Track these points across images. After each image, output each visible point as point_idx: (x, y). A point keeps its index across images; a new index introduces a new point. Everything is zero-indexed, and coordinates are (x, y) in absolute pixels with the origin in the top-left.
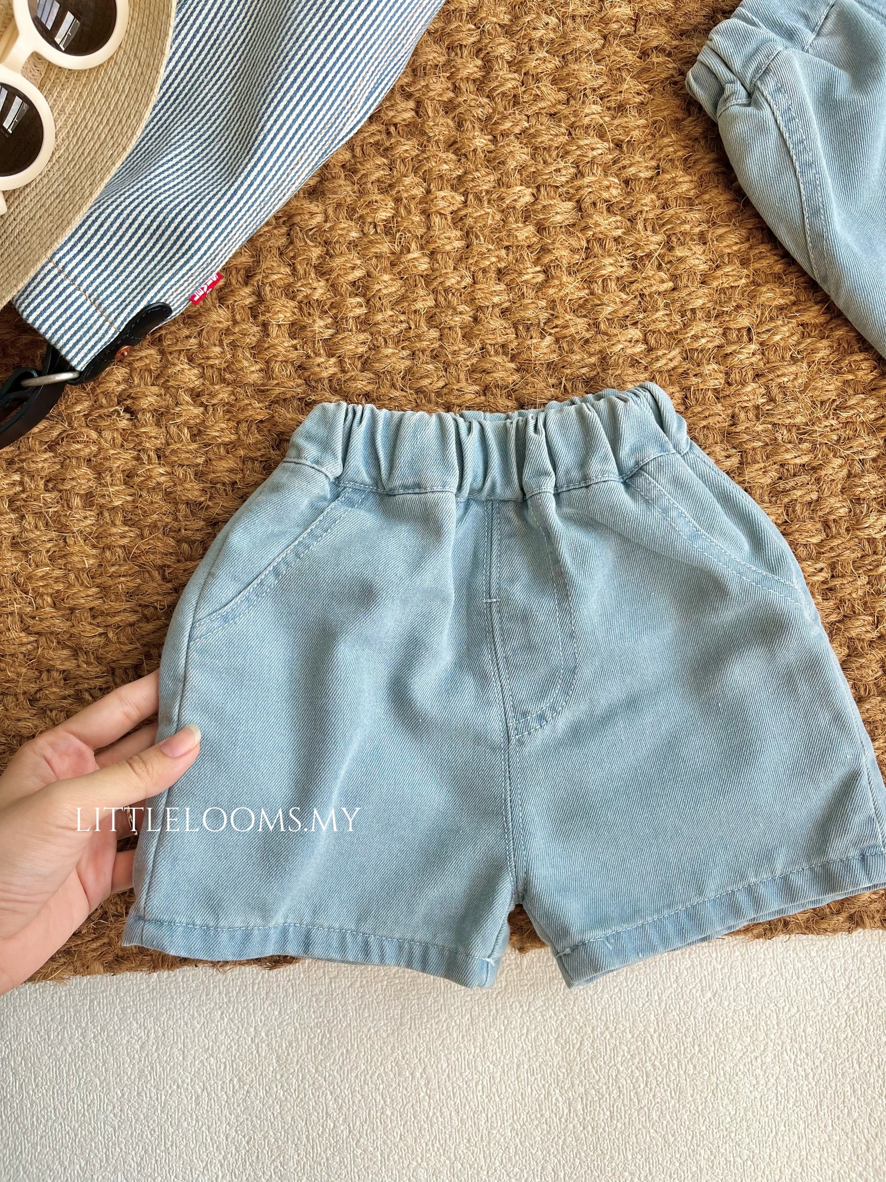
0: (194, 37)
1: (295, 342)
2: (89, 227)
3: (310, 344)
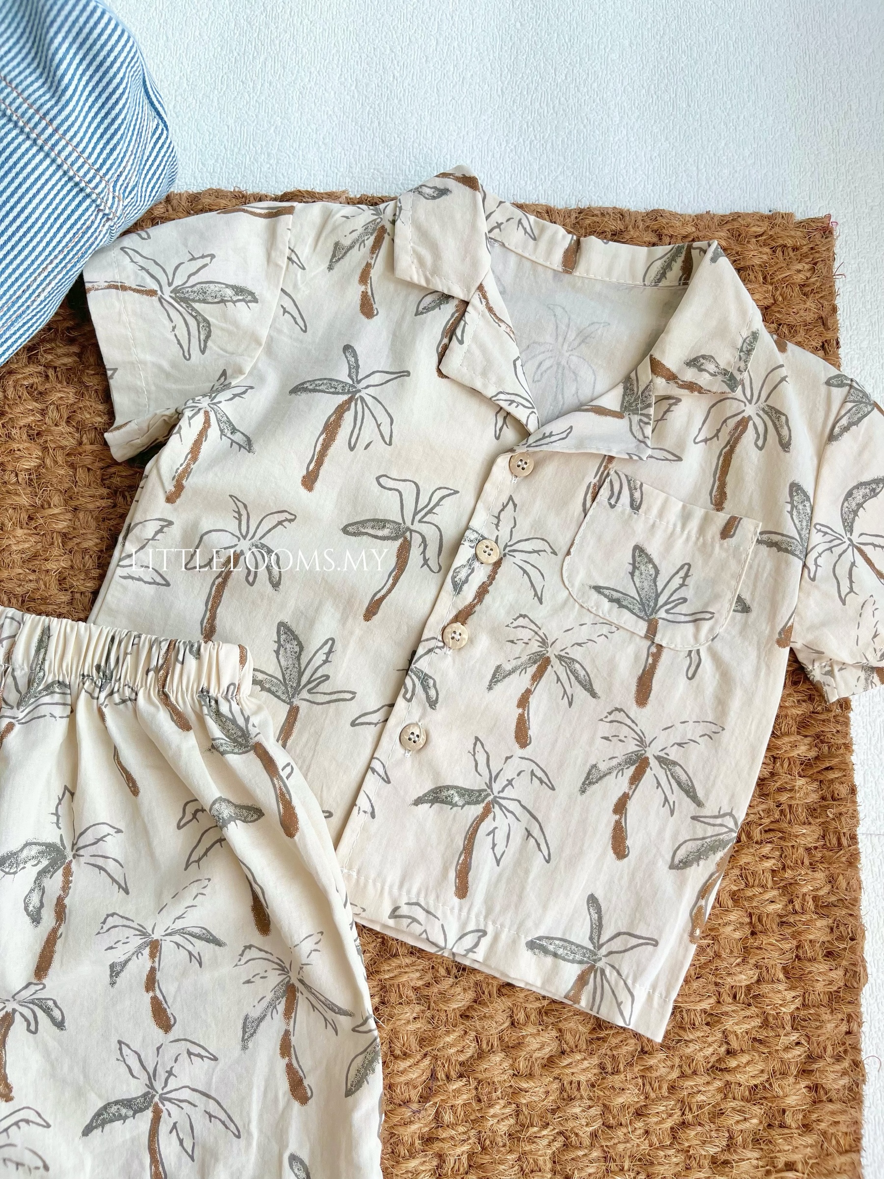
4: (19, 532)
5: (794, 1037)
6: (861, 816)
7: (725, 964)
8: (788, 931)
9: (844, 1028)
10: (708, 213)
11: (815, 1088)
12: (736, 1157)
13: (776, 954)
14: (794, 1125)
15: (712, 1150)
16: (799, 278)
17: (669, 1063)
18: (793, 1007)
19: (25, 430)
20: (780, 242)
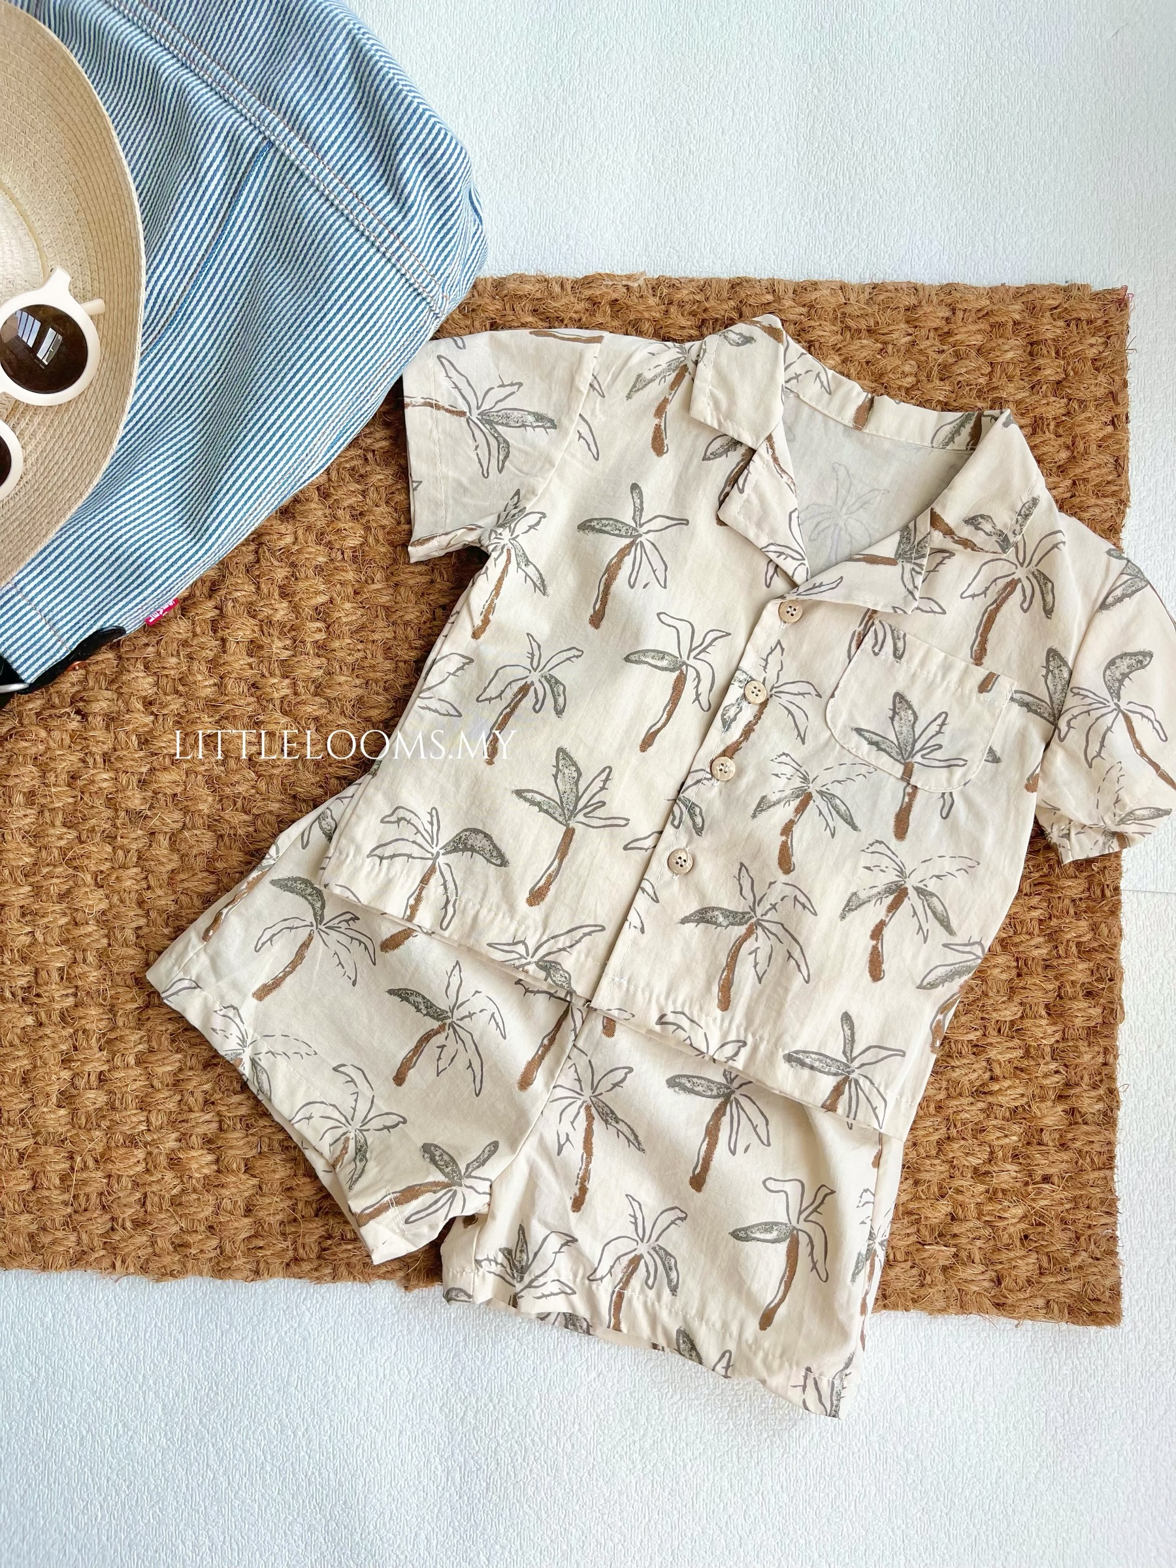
0: (167, 373)
1: (251, 660)
2: (50, 554)
3: (267, 664)
4: (348, 606)
5: (1053, 1066)
6: (1124, 869)
7: (991, 1001)
8: (1051, 974)
9: (1100, 1060)
10: (1003, 285)
11: (1072, 1111)
12: (996, 1169)
13: (1040, 994)
14: (1051, 1144)
15: (975, 1161)
16: (1092, 353)
17: (937, 1086)
18: (1053, 1040)
19: (348, 510)
20: (1075, 315)
